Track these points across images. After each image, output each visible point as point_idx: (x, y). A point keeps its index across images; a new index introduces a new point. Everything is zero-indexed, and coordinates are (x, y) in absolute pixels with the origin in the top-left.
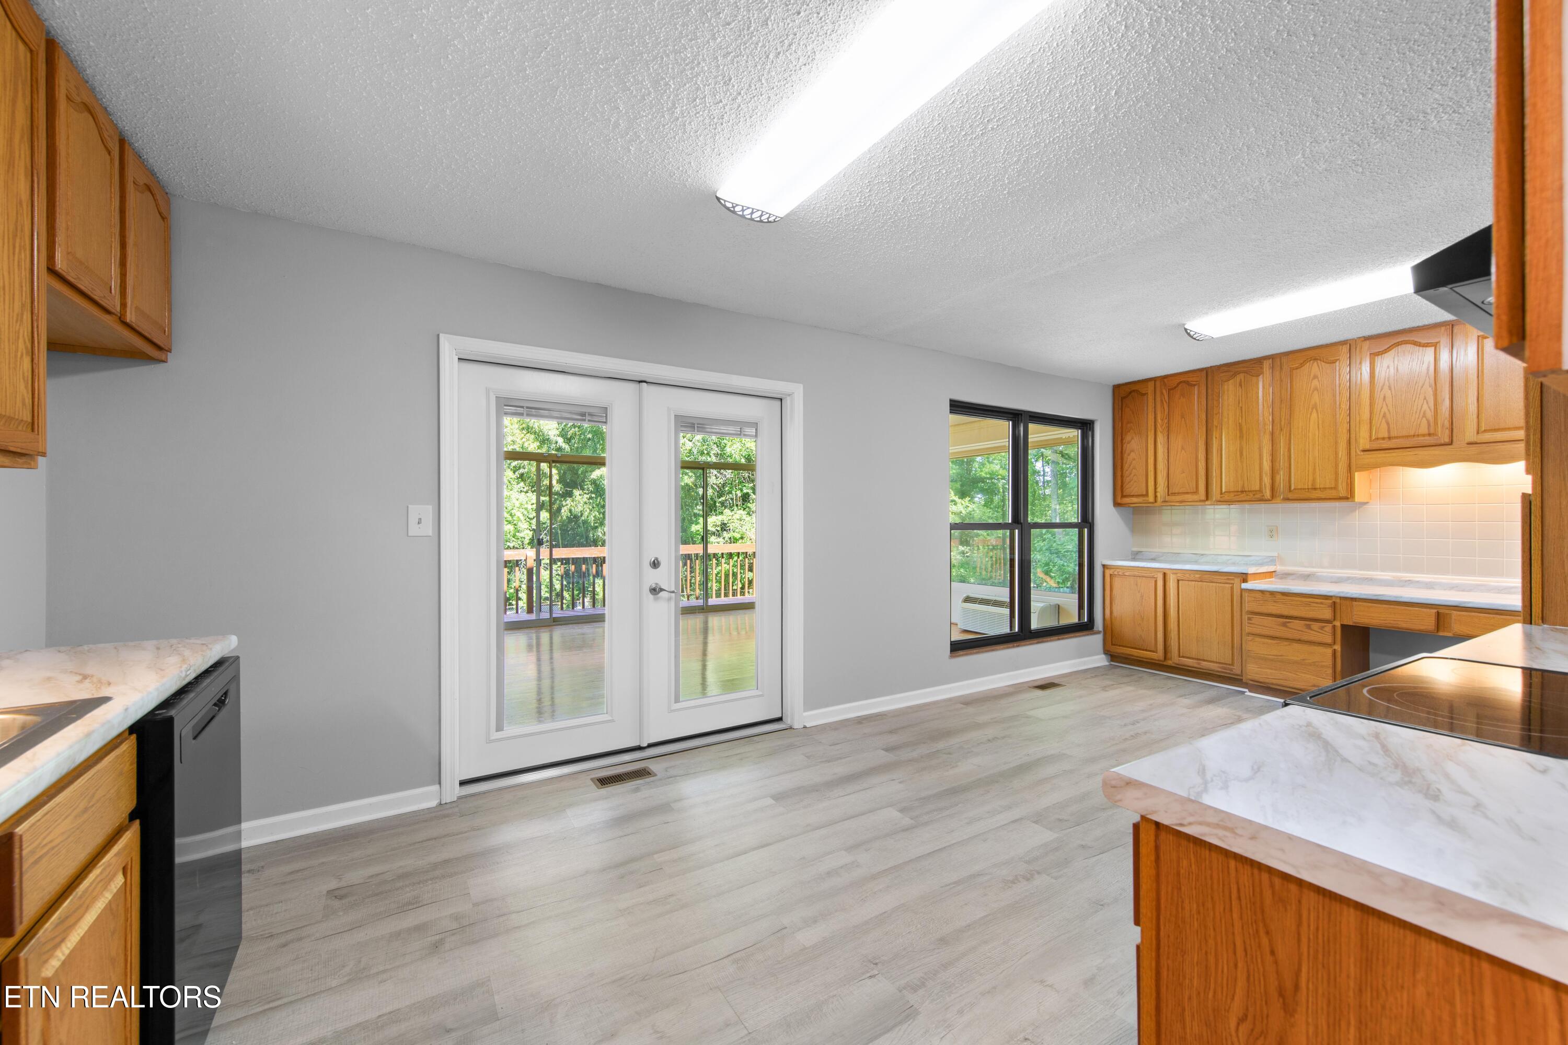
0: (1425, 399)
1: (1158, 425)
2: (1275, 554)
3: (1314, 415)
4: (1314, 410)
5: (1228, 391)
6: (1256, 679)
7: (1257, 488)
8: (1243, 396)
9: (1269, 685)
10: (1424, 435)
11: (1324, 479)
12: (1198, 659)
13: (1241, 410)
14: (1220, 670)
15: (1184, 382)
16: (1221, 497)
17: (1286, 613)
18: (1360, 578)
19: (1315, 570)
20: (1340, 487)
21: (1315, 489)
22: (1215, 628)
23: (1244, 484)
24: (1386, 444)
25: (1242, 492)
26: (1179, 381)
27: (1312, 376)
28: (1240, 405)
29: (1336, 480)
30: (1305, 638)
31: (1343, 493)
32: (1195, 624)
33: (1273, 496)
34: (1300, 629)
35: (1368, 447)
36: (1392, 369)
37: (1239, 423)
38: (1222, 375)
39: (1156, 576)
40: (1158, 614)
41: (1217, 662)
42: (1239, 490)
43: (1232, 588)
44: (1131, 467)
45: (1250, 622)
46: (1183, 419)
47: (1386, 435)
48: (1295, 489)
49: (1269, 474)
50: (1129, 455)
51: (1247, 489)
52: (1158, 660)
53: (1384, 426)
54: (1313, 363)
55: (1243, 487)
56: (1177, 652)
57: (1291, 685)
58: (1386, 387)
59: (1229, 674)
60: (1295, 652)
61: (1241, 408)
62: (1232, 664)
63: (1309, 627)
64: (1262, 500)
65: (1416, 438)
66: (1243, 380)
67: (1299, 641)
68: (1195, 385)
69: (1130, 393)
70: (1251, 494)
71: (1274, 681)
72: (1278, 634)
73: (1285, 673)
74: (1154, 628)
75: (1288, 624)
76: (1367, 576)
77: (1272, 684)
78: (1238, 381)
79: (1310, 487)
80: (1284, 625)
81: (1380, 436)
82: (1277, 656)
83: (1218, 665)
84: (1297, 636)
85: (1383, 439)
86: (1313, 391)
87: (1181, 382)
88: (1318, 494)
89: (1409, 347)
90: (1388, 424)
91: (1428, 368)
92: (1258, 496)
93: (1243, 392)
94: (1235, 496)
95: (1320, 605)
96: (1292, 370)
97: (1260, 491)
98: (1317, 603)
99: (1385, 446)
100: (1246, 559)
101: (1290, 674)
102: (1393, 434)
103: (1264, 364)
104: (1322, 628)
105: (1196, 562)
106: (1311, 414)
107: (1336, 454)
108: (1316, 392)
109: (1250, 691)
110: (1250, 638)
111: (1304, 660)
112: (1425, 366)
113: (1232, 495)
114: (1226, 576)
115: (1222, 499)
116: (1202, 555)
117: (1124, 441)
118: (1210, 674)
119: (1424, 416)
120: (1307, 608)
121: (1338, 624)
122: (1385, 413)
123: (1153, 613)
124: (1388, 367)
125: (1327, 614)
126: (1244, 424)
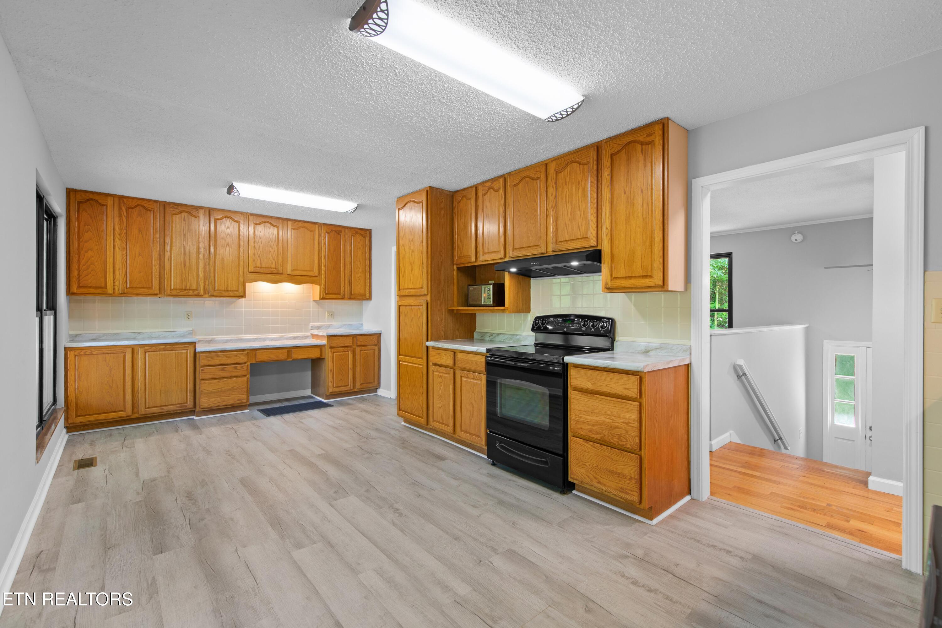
0: (274, 251)
1: (116, 233)
2: (191, 329)
3: (228, 249)
4: (228, 246)
5: (176, 221)
6: (206, 406)
7: (195, 288)
8: (186, 227)
9: (212, 408)
10: (274, 268)
11: (232, 285)
12: (161, 406)
13: (185, 236)
14: (178, 409)
15: (141, 206)
16: (171, 292)
17: (223, 362)
18: (237, 339)
19: (213, 337)
20: (240, 291)
21: (228, 291)
22: (175, 381)
23: (186, 285)
24: (259, 270)
25: (185, 290)
26: (137, 204)
27: (226, 227)
28: (184, 233)
29: (239, 287)
30: (234, 375)
31: (241, 294)
32: (159, 382)
33: (204, 293)
34: (231, 370)
35: (252, 271)
36: (262, 233)
37: (184, 245)
38: (171, 209)
39: (124, 352)
40: (126, 381)
41: (175, 404)
42: (183, 288)
43: (187, 353)
44: (89, 263)
45: (203, 372)
46: (140, 233)
47: (260, 266)
48: (217, 290)
49: (202, 280)
50: (87, 252)
51: (188, 288)
52: (126, 417)
53: (259, 261)
54: (227, 219)
55: (186, 286)
56: (143, 406)
57: (226, 404)
58: (260, 241)
59: (185, 409)
60: (227, 384)
61: (185, 235)
62: (187, 403)
63: (236, 368)
64: (198, 295)
65: (271, 269)
66: (186, 217)
67: (231, 377)
68: (150, 211)
69: (88, 200)
70: (191, 292)
71: (217, 405)
72: (218, 376)
73: (223, 398)
74: (122, 393)
75: (225, 369)
76: (239, 338)
77: (216, 406)
78: (183, 217)
79: (225, 289)
80: (223, 370)
81: (258, 266)
82: (218, 389)
83: (176, 406)
84: (229, 374)
85: (259, 267)
86: (227, 235)
87: (138, 205)
88: (228, 293)
89: (268, 225)
90: (260, 260)
91: (275, 237)
92: (196, 292)
93: (186, 225)
94: (180, 292)
95: (241, 355)
96: (216, 220)
97: (197, 290)
98: (240, 354)
99: (259, 271)
100: (173, 333)
101: (225, 398)
102: (263, 266)
103: (200, 211)
104: (242, 367)
105: (134, 339)
106: (226, 248)
107: (239, 273)
108: (228, 236)
109: (197, 416)
110: (202, 382)
111: (233, 387)
112: (274, 235)
113: (178, 291)
114: (183, 345)
115: (171, 294)
116: (140, 333)
117: (81, 240)
118: (172, 414)
119: (274, 259)
120: (236, 357)
121: (249, 364)
122: (259, 255)
123: (122, 381)
124: (261, 232)
125: (244, 359)
126: (186, 246)
